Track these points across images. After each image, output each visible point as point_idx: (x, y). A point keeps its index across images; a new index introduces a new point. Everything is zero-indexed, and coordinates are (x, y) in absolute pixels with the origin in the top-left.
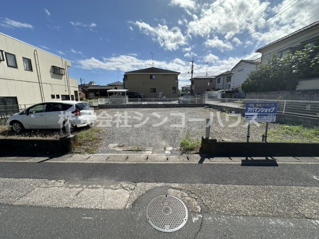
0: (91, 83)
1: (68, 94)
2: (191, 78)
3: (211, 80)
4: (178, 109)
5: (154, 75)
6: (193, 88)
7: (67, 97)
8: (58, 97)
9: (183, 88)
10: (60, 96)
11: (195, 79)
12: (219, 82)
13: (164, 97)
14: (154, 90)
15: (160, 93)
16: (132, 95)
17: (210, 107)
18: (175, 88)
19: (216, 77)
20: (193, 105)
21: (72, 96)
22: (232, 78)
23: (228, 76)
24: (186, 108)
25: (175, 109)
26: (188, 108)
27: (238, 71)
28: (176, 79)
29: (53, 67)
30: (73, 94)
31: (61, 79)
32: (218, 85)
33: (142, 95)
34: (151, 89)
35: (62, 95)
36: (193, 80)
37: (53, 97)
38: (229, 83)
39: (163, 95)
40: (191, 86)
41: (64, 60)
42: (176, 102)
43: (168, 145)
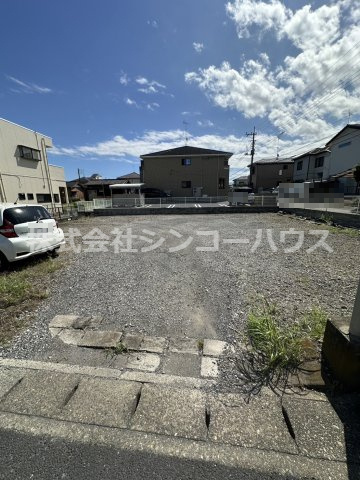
0: (95, 176)
1: (48, 193)
2: (249, 163)
3: (285, 165)
4: (229, 215)
5: (188, 158)
6: (254, 181)
7: (46, 198)
8: (31, 197)
9: (235, 181)
10: (35, 196)
11: (257, 164)
12: (299, 168)
13: (205, 196)
14: (188, 184)
15: (199, 189)
16: (150, 193)
17: (290, 213)
18: (224, 180)
19: (295, 160)
20: (258, 208)
21: (56, 196)
22: (326, 160)
23: (317, 157)
24: (244, 215)
25: (224, 216)
26: (247, 215)
27: (340, 146)
28: (226, 164)
29: (20, 147)
30: (57, 192)
31: (35, 168)
32: (297, 174)
33: (168, 192)
34: (183, 182)
35: (38, 195)
36: (253, 167)
37: (22, 197)
38: (319, 170)
39: (203, 193)
40: (250, 177)
41: (40, 136)
42: (225, 204)
43: (212, 331)
